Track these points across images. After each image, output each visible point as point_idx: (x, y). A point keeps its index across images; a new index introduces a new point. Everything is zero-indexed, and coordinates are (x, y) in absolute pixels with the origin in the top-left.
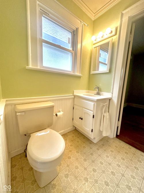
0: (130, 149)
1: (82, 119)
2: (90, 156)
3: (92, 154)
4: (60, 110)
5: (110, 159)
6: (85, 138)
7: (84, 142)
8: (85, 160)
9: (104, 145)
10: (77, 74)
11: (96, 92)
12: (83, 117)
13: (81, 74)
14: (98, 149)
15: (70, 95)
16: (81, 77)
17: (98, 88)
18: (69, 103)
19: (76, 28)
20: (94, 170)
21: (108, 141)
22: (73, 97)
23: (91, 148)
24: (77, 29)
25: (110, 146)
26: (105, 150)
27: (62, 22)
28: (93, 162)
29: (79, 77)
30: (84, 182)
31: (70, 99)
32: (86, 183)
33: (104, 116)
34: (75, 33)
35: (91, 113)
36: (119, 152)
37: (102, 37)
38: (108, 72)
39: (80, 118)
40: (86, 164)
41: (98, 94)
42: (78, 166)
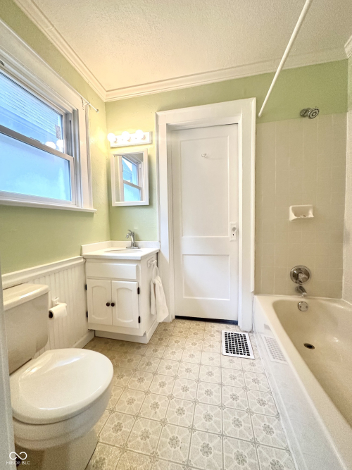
0: (199, 325)
1: (113, 305)
2: (147, 367)
3: (149, 364)
4: (54, 300)
5: (178, 355)
6: (124, 345)
7: (126, 353)
8: (141, 380)
9: (162, 339)
10: (86, 206)
11: (129, 243)
12: (115, 300)
13: (95, 207)
14: (155, 351)
15: (73, 259)
16: (95, 215)
17: (133, 234)
18: (74, 279)
19: (71, 110)
20: (162, 385)
21: (167, 330)
22: (82, 260)
23: (143, 355)
24: (75, 112)
25: (172, 335)
26: (167, 346)
27: (41, 91)
28: (155, 374)
29: (89, 215)
30: (153, 412)
31: (74, 266)
32: (157, 410)
33: (155, 285)
34: (71, 118)
35: (134, 286)
36: (186, 337)
37: (129, 141)
38: (148, 204)
39: (108, 305)
40: (144, 385)
41: (135, 245)
42: (133, 397)
